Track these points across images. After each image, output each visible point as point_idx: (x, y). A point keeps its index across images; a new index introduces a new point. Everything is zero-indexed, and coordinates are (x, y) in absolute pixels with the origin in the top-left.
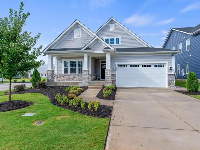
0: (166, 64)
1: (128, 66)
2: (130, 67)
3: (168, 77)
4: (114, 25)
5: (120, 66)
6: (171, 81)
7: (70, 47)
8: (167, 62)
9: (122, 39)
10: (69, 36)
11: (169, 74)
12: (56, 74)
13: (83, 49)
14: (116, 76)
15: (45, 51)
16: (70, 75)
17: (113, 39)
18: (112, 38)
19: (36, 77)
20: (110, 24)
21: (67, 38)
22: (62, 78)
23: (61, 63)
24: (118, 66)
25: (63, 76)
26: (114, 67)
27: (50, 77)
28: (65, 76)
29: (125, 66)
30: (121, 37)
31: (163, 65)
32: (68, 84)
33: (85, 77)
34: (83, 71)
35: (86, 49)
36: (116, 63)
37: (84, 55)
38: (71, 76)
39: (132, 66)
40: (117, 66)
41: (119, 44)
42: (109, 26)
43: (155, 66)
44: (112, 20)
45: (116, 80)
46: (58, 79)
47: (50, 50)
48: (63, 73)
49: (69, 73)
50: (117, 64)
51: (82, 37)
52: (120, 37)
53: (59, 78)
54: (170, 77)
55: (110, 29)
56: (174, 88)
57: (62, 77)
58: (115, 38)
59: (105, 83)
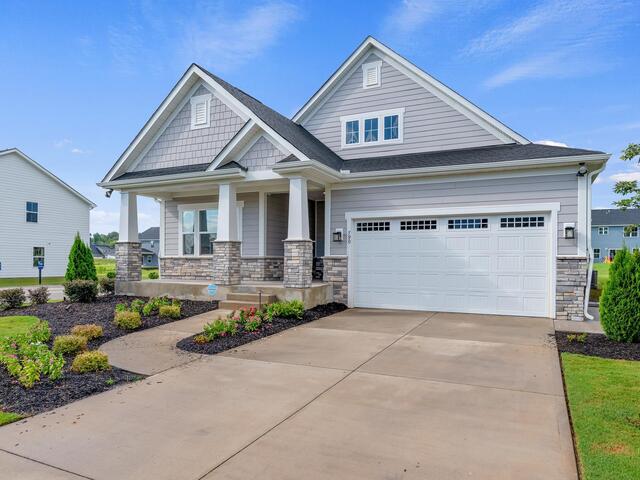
0: (549, 213)
1: (395, 227)
2: (403, 228)
3: (558, 273)
4: (379, 64)
5: (364, 226)
6: (570, 289)
7: (180, 164)
8: (554, 207)
9: (408, 120)
10: (176, 124)
11: (562, 260)
12: (163, 256)
13: (212, 169)
14: (346, 266)
15: (108, 180)
16: (199, 260)
17: (375, 121)
18: (371, 116)
19: (76, 267)
20: (366, 61)
21: (171, 131)
22: (179, 270)
23: (174, 219)
24: (359, 225)
25: (181, 262)
26: (341, 230)
27: (125, 266)
28: (187, 265)
29: (384, 226)
30: (403, 110)
31: (536, 221)
32: (173, 292)
33: (221, 267)
34: (215, 247)
35: (220, 168)
36: (349, 216)
37: (218, 190)
38: (203, 263)
39: (407, 225)
40: (351, 227)
41: (396, 137)
42: (359, 71)
43: (503, 226)
44: (372, 47)
45: (346, 281)
46: (168, 272)
47: (125, 175)
48: (180, 254)
49: (197, 254)
50: (354, 220)
51: (214, 124)
52: (399, 112)
53: (169, 268)
54: (567, 271)
55: (365, 84)
56: (586, 319)
57: (179, 265)
58: (380, 115)
59: (283, 292)
